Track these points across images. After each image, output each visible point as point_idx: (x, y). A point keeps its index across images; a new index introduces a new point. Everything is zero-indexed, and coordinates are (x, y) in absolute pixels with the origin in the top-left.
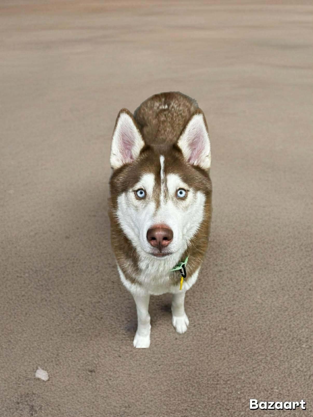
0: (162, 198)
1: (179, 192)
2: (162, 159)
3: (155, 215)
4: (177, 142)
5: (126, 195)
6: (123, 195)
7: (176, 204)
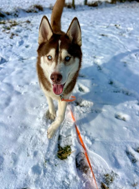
1: (67, 58)
3: (55, 68)
7: (65, 63)
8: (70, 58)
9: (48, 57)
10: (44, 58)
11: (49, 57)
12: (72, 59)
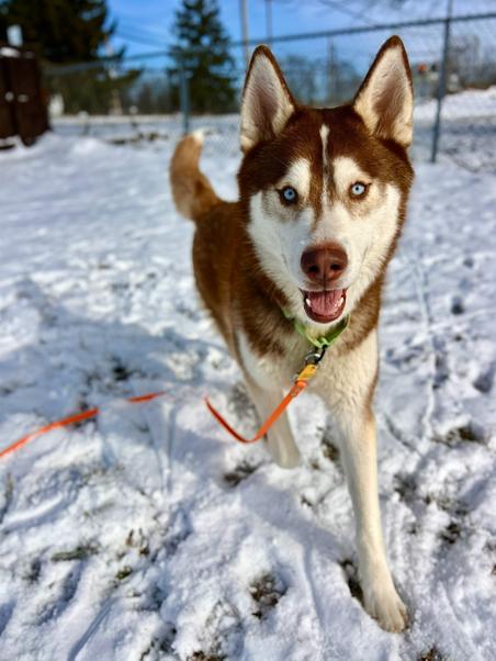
0: (325, 199)
1: (354, 189)
2: (324, 132)
3: (314, 228)
4: (353, 103)
5: (265, 195)
6: (260, 194)
7: (349, 208)
8: (366, 187)
9: (281, 193)
10: (264, 198)
11: (286, 194)
12: (374, 191)
